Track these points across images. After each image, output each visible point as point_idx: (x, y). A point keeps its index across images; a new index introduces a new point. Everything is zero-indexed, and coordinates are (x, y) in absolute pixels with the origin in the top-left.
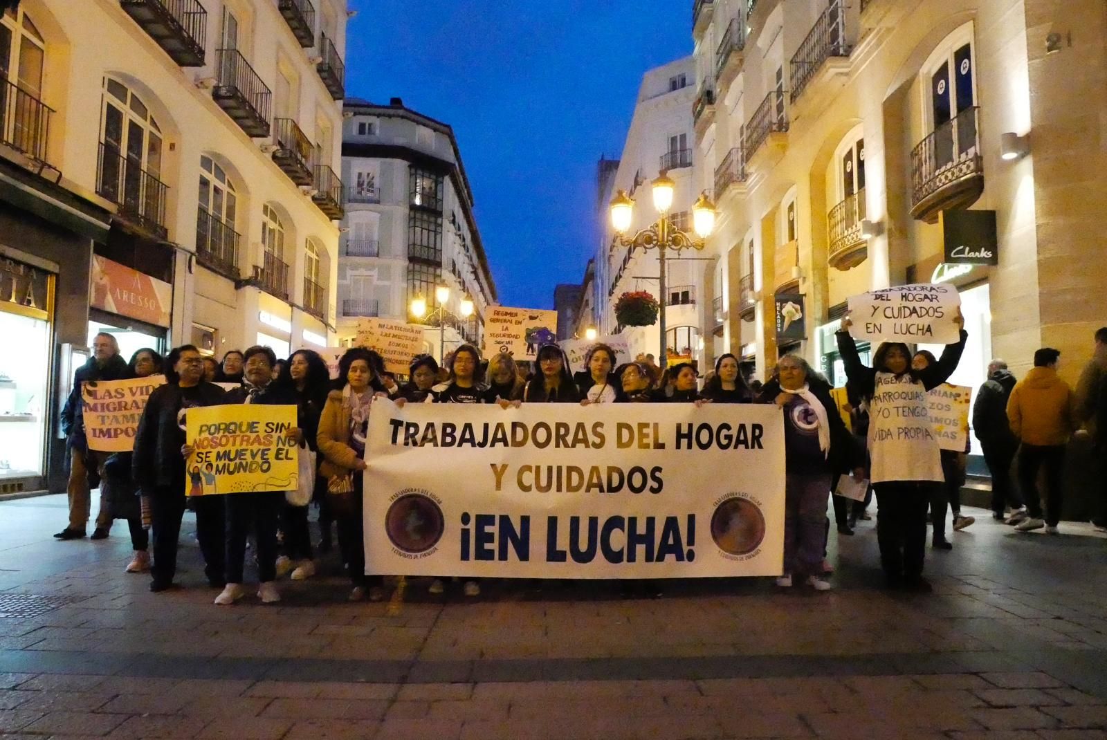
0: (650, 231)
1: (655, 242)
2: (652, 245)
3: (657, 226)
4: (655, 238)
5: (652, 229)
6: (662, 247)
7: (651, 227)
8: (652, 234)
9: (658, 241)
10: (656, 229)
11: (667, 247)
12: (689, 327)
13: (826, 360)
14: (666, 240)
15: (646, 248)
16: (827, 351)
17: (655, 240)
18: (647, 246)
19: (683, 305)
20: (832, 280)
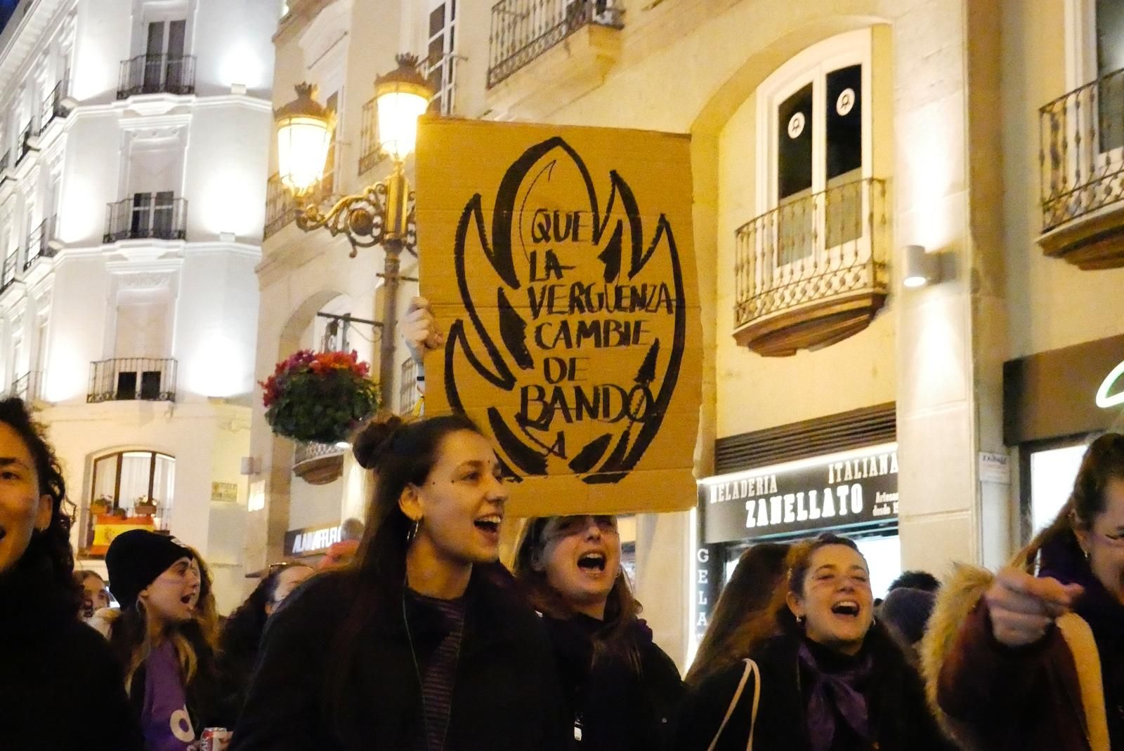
0: (368, 201)
1: (376, 232)
2: (368, 239)
3: (385, 191)
4: (377, 220)
5: (372, 197)
6: (395, 246)
7: (370, 191)
8: (371, 209)
9: (384, 232)
10: (382, 198)
11: (405, 250)
12: (154, 454)
13: (707, 558)
14: (403, 230)
15: (354, 243)
16: (714, 537)
17: (377, 226)
18: (359, 239)
19: (145, 402)
20: (730, 374)
